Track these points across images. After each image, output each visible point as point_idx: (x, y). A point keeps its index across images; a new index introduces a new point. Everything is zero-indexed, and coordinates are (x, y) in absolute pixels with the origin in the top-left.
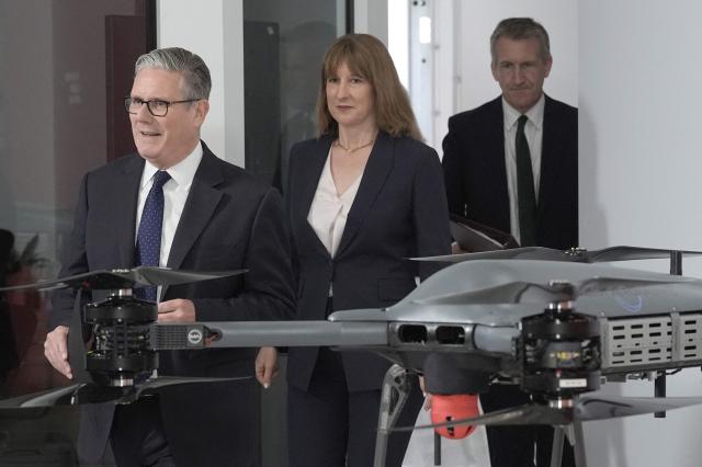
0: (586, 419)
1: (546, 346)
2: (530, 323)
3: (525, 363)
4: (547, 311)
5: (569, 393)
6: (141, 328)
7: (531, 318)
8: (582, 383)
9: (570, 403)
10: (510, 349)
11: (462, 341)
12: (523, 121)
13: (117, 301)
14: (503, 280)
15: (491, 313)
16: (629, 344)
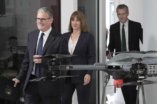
0: (144, 84)
1: (136, 70)
2: (133, 65)
3: (132, 73)
4: (137, 63)
5: (141, 79)
6: (57, 66)
7: (133, 64)
8: (144, 77)
9: (141, 81)
10: (129, 71)
11: (120, 69)
12: (124, 25)
13: (53, 61)
14: (128, 57)
15: (126, 63)
16: (153, 70)
